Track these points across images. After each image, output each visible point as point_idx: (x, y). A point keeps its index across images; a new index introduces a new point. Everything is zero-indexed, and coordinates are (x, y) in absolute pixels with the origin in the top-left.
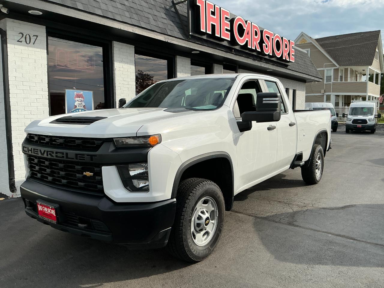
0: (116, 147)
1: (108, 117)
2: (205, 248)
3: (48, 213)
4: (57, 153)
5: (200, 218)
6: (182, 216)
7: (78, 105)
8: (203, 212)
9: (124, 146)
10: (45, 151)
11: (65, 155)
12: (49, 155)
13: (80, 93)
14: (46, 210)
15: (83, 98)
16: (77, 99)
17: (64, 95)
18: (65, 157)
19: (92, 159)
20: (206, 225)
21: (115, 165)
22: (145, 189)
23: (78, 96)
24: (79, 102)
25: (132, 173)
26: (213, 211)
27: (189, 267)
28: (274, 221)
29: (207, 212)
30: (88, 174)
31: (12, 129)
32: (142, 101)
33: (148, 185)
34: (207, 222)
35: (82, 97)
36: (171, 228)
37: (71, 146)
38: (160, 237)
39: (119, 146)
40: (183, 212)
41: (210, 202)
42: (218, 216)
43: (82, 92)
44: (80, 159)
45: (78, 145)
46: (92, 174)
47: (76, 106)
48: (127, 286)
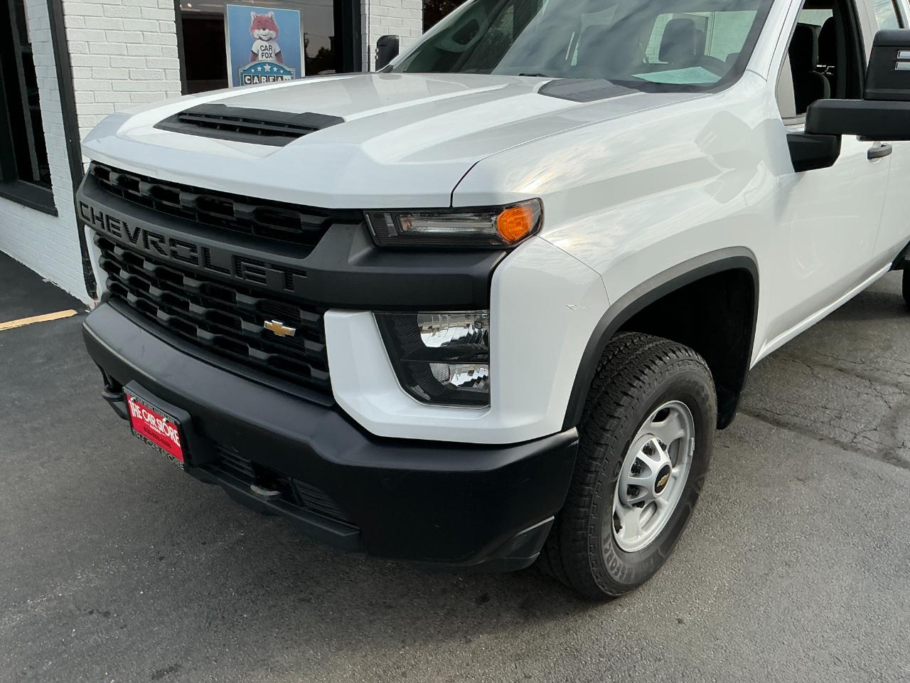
0: (375, 245)
1: (347, 118)
2: (646, 557)
3: (157, 430)
4: (173, 242)
5: (639, 468)
6: (591, 472)
7: (260, 52)
8: (649, 450)
9: (405, 242)
10: (137, 230)
11: (197, 255)
12: (151, 246)
13: (266, 15)
14: (153, 422)
15: (276, 30)
16: (258, 32)
17: (221, 18)
18: (200, 261)
19: (288, 283)
20: (658, 489)
21: (372, 311)
22: (476, 397)
23: (262, 24)
24: (265, 44)
25: (431, 340)
26: (679, 441)
27: (594, 613)
28: (836, 442)
29: (663, 447)
30: (277, 326)
31: (79, 122)
32: (449, 45)
33: (485, 378)
34: (660, 483)
35: (273, 27)
36: (553, 518)
37: (218, 221)
38: (515, 546)
39: (384, 243)
40: (595, 459)
41: (676, 414)
42: (692, 454)
43: (272, 13)
44: (249, 277)
45: (242, 222)
46: (290, 330)
47: (255, 55)
48: (404, 674)
